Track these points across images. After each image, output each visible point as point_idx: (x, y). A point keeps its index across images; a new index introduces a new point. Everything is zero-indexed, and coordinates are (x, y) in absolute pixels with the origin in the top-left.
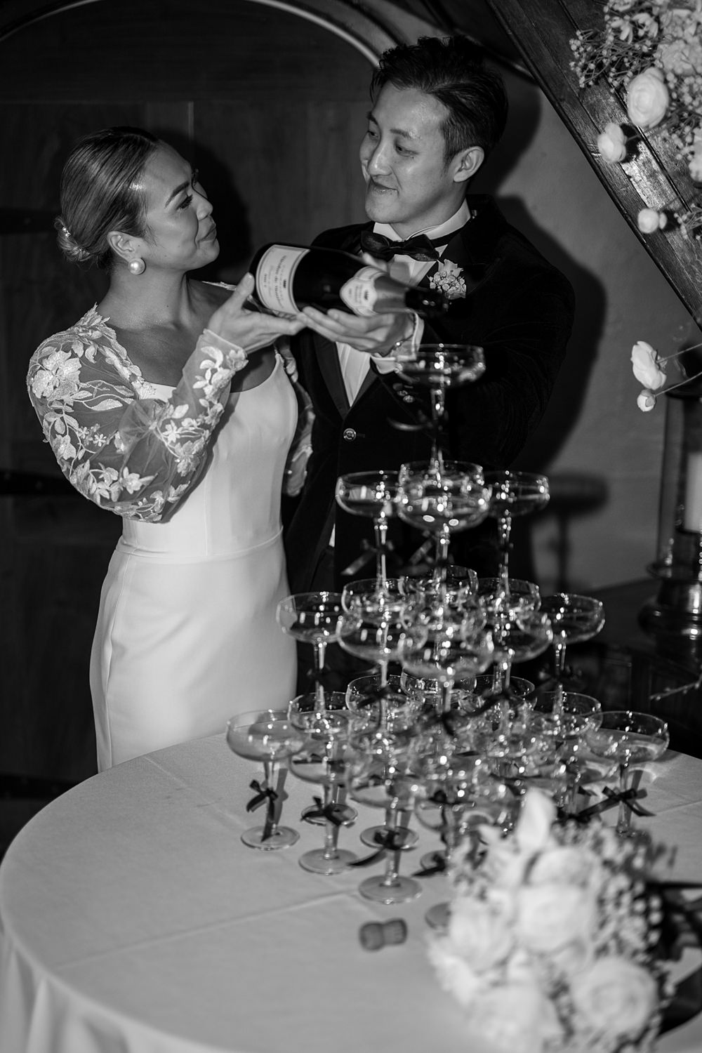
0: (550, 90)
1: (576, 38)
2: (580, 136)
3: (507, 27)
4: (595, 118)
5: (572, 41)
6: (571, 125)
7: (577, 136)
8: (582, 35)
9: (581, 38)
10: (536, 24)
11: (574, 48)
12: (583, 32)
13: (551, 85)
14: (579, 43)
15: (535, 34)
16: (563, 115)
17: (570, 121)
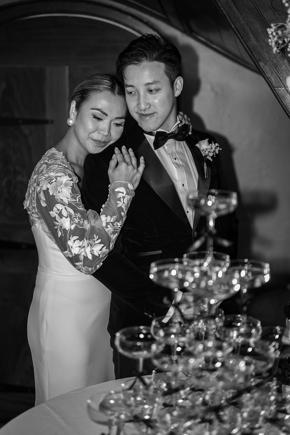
0: (253, 56)
1: (271, 27)
2: (268, 79)
3: (231, 24)
4: (277, 70)
5: (268, 30)
6: (264, 74)
7: (267, 79)
8: (274, 26)
9: (274, 27)
10: (247, 22)
11: (270, 33)
12: (275, 24)
13: (254, 53)
14: (272, 30)
15: (246, 27)
16: (260, 68)
17: (263, 71)
